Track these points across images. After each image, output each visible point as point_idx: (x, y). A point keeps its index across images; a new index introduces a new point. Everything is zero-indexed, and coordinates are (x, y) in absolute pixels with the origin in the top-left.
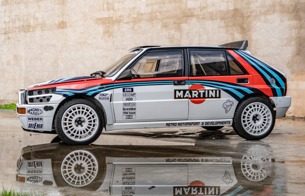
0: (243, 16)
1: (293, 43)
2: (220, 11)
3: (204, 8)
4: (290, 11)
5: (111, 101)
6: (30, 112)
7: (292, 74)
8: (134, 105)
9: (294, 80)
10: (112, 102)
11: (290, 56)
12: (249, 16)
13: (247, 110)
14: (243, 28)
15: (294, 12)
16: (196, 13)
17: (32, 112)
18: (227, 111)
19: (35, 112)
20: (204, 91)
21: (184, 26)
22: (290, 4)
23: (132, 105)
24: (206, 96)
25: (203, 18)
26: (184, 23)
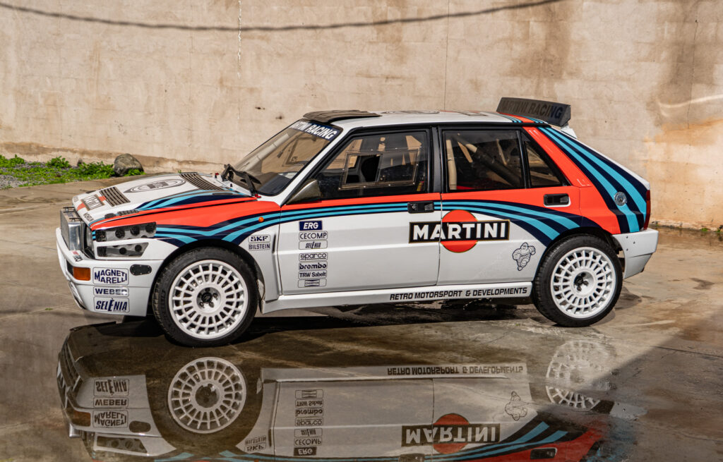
1: (664, 55)
5: (273, 250)
6: (101, 277)
7: (657, 126)
8: (324, 258)
9: (663, 141)
10: (275, 253)
11: (655, 84)
13: (564, 263)
14: (550, 10)
17: (105, 277)
18: (520, 267)
19: (111, 277)
20: (473, 226)
23: (320, 258)
24: (478, 236)
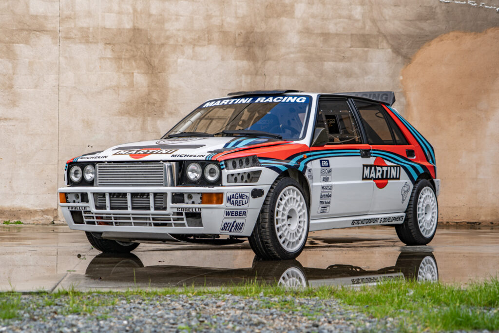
0: (151, 44)
2: (104, 28)
3: (69, 17)
4: (238, 44)
6: (232, 200)
8: (331, 189)
12: (163, 45)
13: (421, 198)
14: (151, 65)
15: (244, 46)
16: (49, 26)
17: (234, 200)
18: (403, 201)
19: (238, 200)
20: (386, 169)
21: (22, 49)
22: (238, 32)
23: (329, 189)
24: (389, 176)
25: (67, 38)
26: (22, 43)
